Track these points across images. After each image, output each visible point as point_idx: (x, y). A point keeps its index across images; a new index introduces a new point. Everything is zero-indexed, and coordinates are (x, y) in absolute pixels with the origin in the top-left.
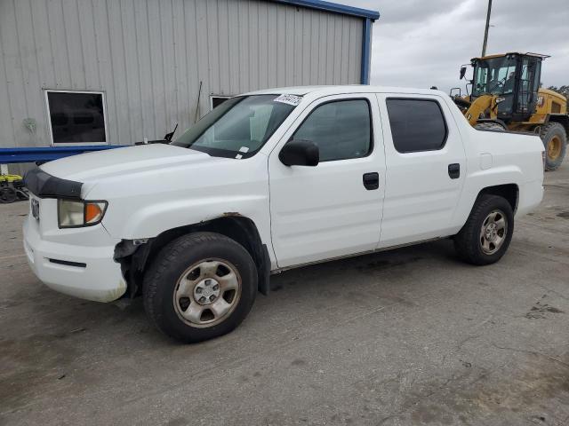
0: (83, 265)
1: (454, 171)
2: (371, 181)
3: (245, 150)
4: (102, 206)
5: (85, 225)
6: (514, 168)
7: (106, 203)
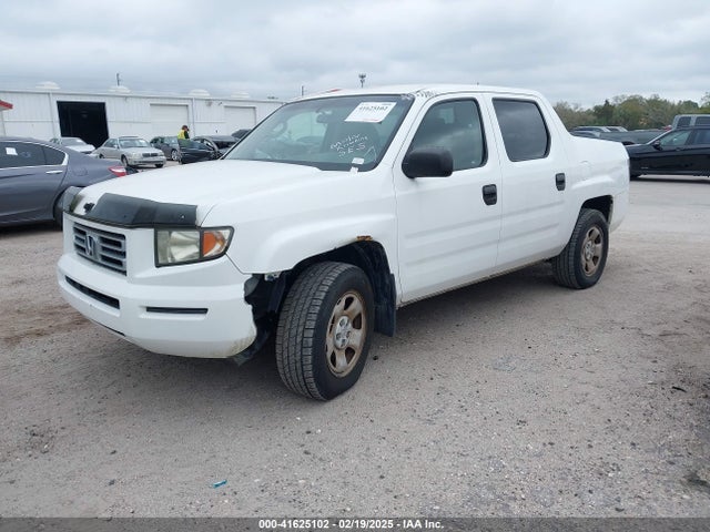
0: (204, 311)
1: (560, 182)
2: (490, 195)
3: (361, 161)
4: (226, 233)
5: (202, 259)
6: (606, 179)
7: (231, 229)
